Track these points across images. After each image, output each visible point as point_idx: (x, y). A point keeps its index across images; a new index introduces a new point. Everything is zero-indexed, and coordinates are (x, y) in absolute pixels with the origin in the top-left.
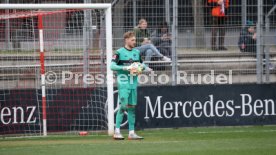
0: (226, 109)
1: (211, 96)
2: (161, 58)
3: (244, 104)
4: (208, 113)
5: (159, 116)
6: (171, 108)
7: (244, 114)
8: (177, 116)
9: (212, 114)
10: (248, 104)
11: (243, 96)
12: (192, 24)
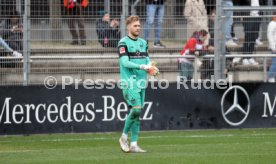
0: (85, 113)
1: (69, 98)
2: (11, 54)
3: (106, 108)
4: (65, 118)
5: (8, 121)
6: (22, 112)
7: (105, 119)
8: (28, 121)
9: (69, 119)
10: (111, 107)
11: (105, 98)
12: (47, 15)
